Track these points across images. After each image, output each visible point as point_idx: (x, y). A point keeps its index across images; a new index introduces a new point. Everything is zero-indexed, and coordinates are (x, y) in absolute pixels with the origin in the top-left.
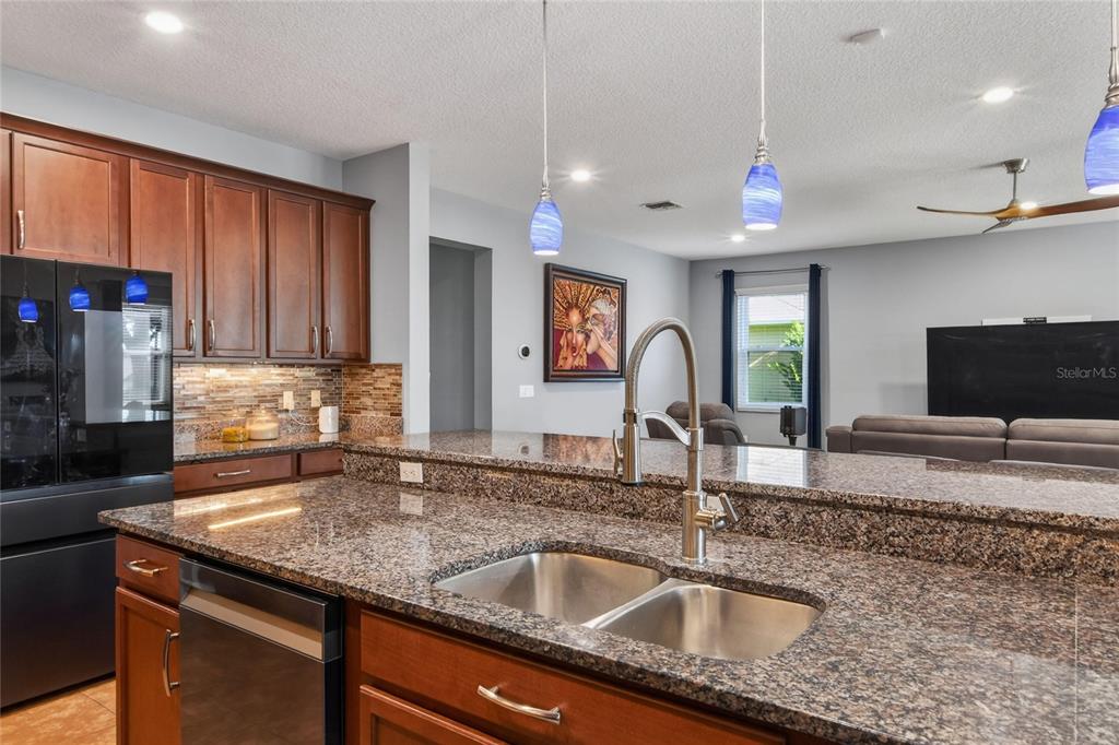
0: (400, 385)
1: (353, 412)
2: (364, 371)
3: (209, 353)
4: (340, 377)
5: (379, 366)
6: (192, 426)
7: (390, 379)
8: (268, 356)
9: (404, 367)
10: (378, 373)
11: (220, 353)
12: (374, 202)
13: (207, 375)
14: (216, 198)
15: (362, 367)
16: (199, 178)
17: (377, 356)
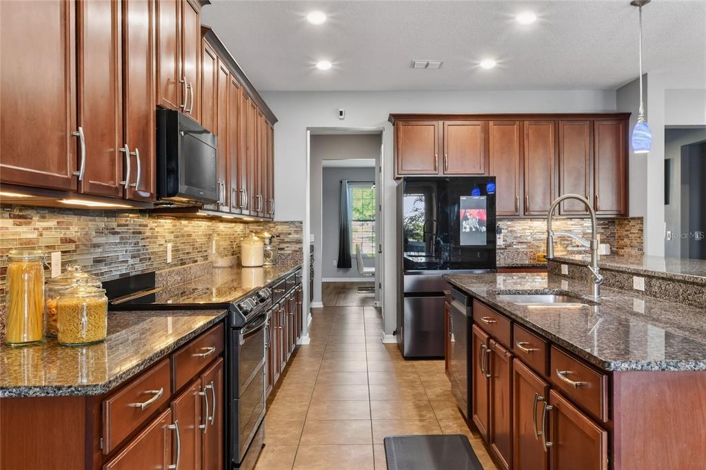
0: (642, 230)
1: (620, 248)
2: (626, 222)
3: (526, 214)
4: (614, 226)
5: (633, 219)
6: (523, 252)
7: (638, 227)
8: (559, 214)
9: (644, 220)
10: (632, 223)
11: (533, 213)
12: (631, 113)
13: (532, 225)
14: (530, 132)
15: (625, 219)
16: (521, 123)
17: (632, 214)
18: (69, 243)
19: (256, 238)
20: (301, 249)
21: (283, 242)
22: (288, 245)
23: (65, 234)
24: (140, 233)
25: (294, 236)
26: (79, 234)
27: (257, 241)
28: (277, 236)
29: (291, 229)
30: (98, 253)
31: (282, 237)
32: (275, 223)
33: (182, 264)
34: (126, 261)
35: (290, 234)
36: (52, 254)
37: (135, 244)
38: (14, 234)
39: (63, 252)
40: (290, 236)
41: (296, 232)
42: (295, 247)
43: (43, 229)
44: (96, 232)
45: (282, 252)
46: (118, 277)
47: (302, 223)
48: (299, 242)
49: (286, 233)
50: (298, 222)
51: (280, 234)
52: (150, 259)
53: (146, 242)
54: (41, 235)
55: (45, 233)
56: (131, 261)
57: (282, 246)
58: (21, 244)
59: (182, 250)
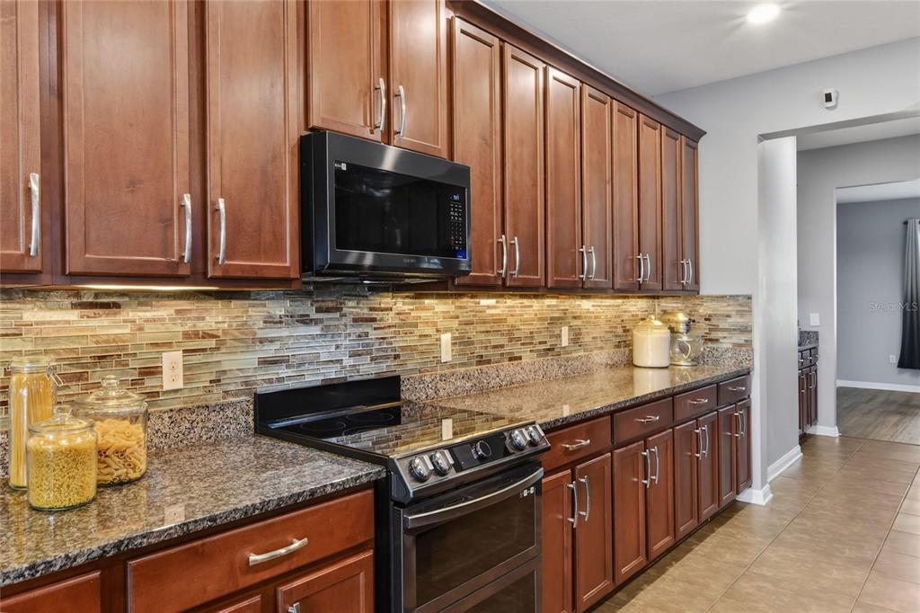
18: (203, 337)
19: (658, 323)
20: (749, 343)
21: (715, 329)
22: (725, 334)
23: (195, 326)
24: (374, 320)
25: (736, 320)
26: (226, 325)
27: (658, 328)
28: (706, 319)
29: (729, 308)
30: (270, 351)
31: (714, 322)
32: (702, 298)
33: (479, 363)
34: (340, 361)
35: (728, 316)
36: (164, 354)
37: (360, 336)
38: (82, 329)
39: (185, 351)
40: (729, 320)
41: (741, 313)
42: (741, 338)
43: (145, 321)
44: (265, 322)
45: (715, 345)
46: (319, 384)
47: (750, 298)
48: (746, 330)
49: (722, 315)
50: (744, 296)
51: (710, 316)
52: (396, 357)
53: (386, 333)
54: (141, 329)
55: (148, 327)
56: (348, 361)
57: (714, 335)
58: (97, 342)
59: (481, 342)
